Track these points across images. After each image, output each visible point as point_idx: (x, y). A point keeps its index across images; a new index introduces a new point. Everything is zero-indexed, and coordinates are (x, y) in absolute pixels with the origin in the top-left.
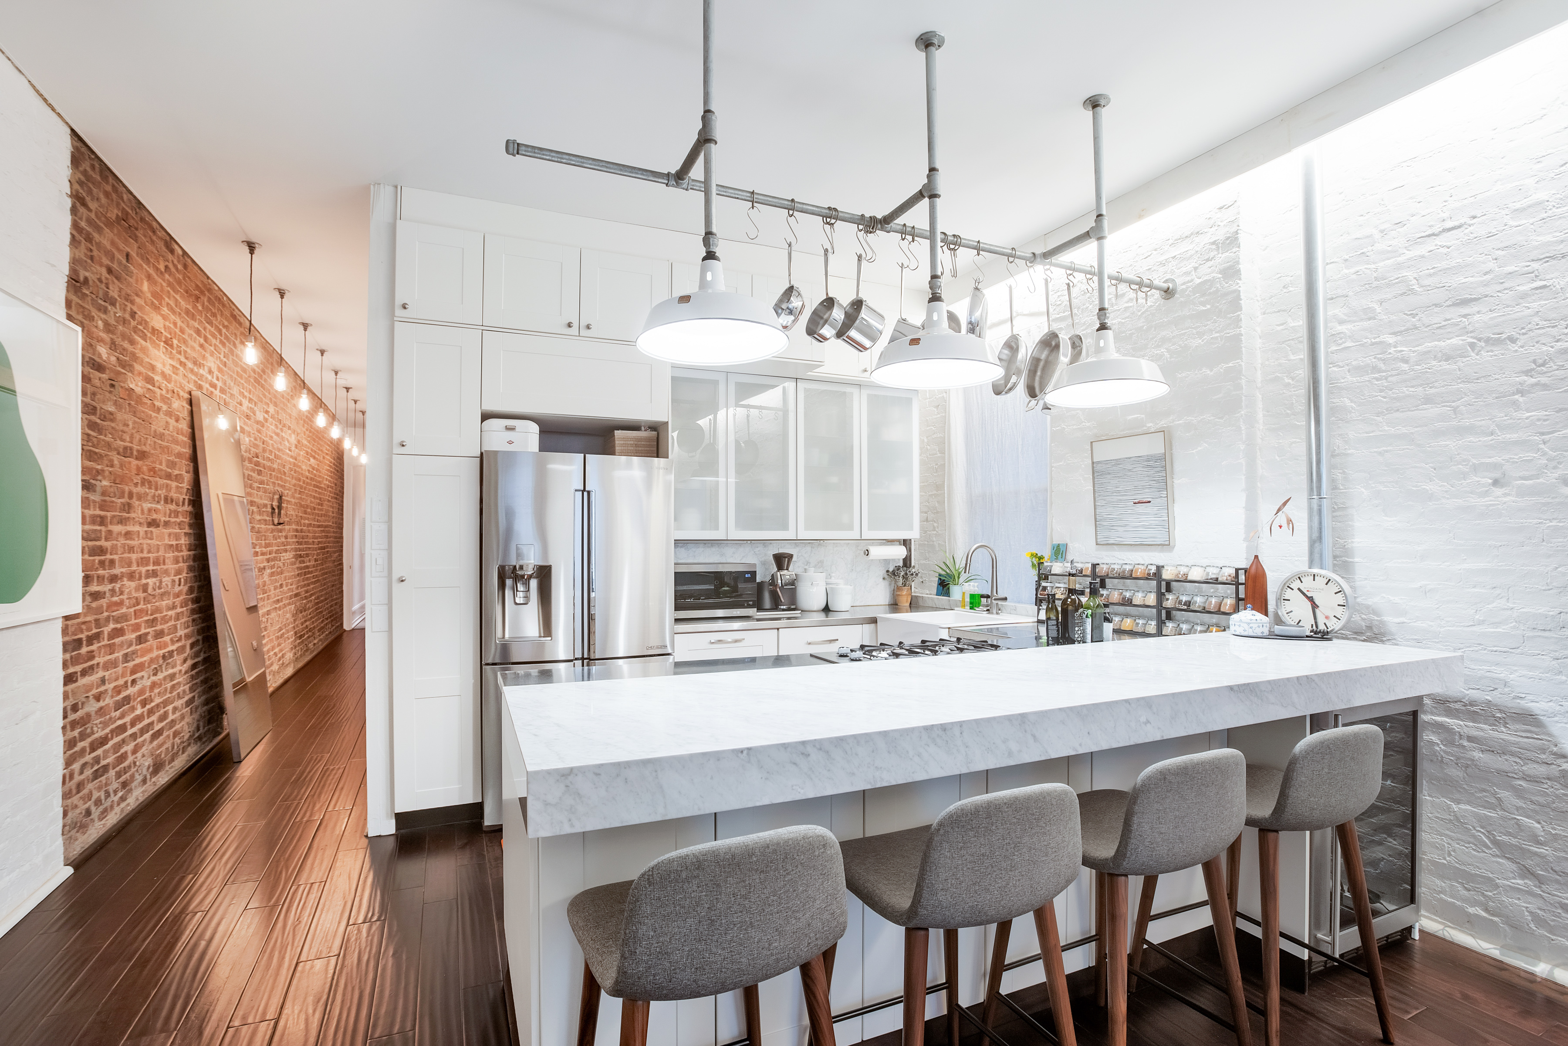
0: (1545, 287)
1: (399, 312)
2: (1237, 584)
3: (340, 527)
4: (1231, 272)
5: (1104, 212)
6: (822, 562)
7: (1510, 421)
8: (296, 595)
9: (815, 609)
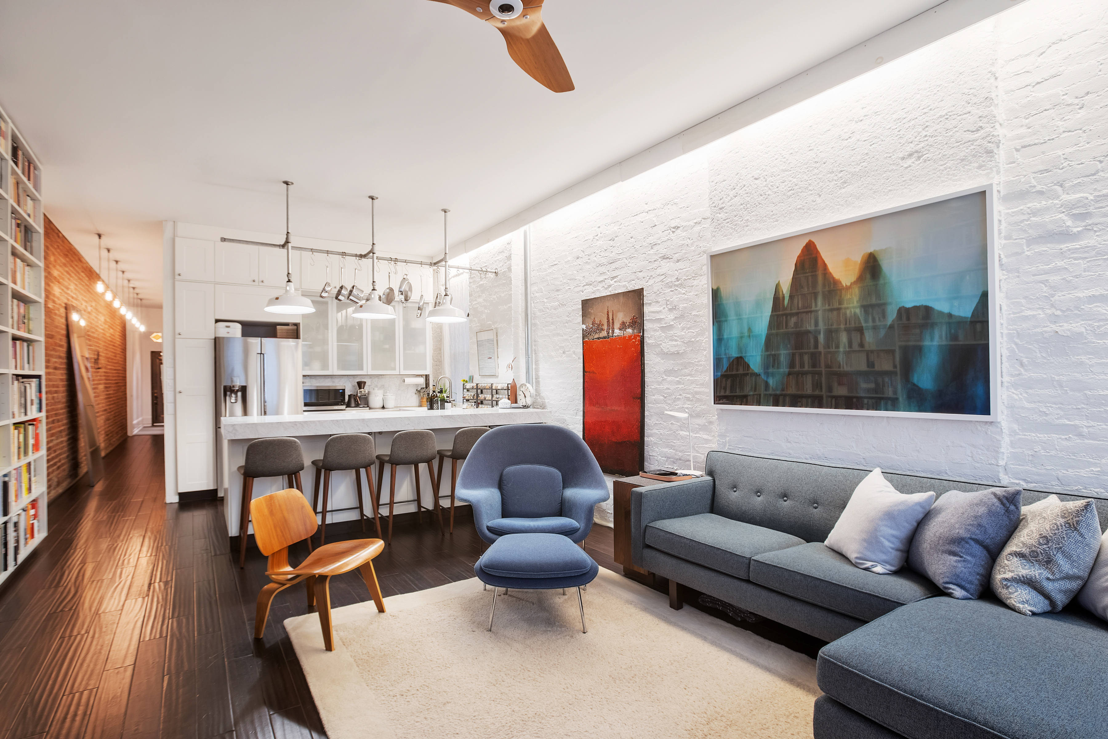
1: (177, 277)
2: (508, 389)
3: (125, 370)
4: (510, 269)
5: (447, 252)
6: (383, 385)
7: (565, 332)
8: (105, 410)
9: (378, 407)
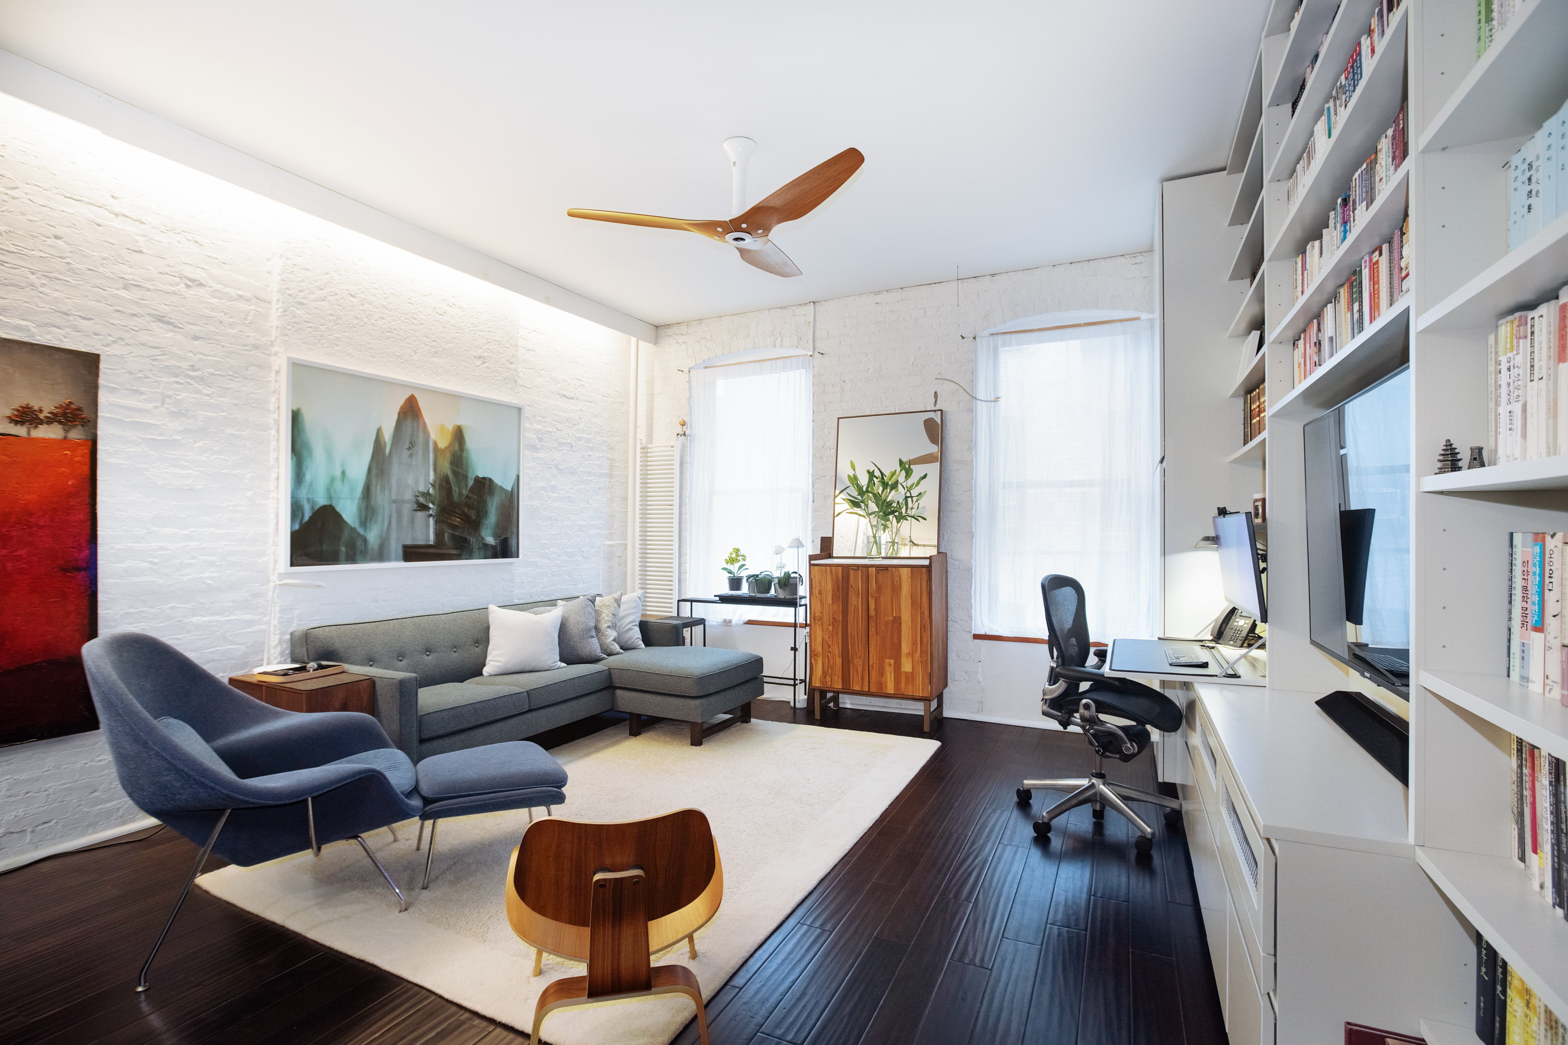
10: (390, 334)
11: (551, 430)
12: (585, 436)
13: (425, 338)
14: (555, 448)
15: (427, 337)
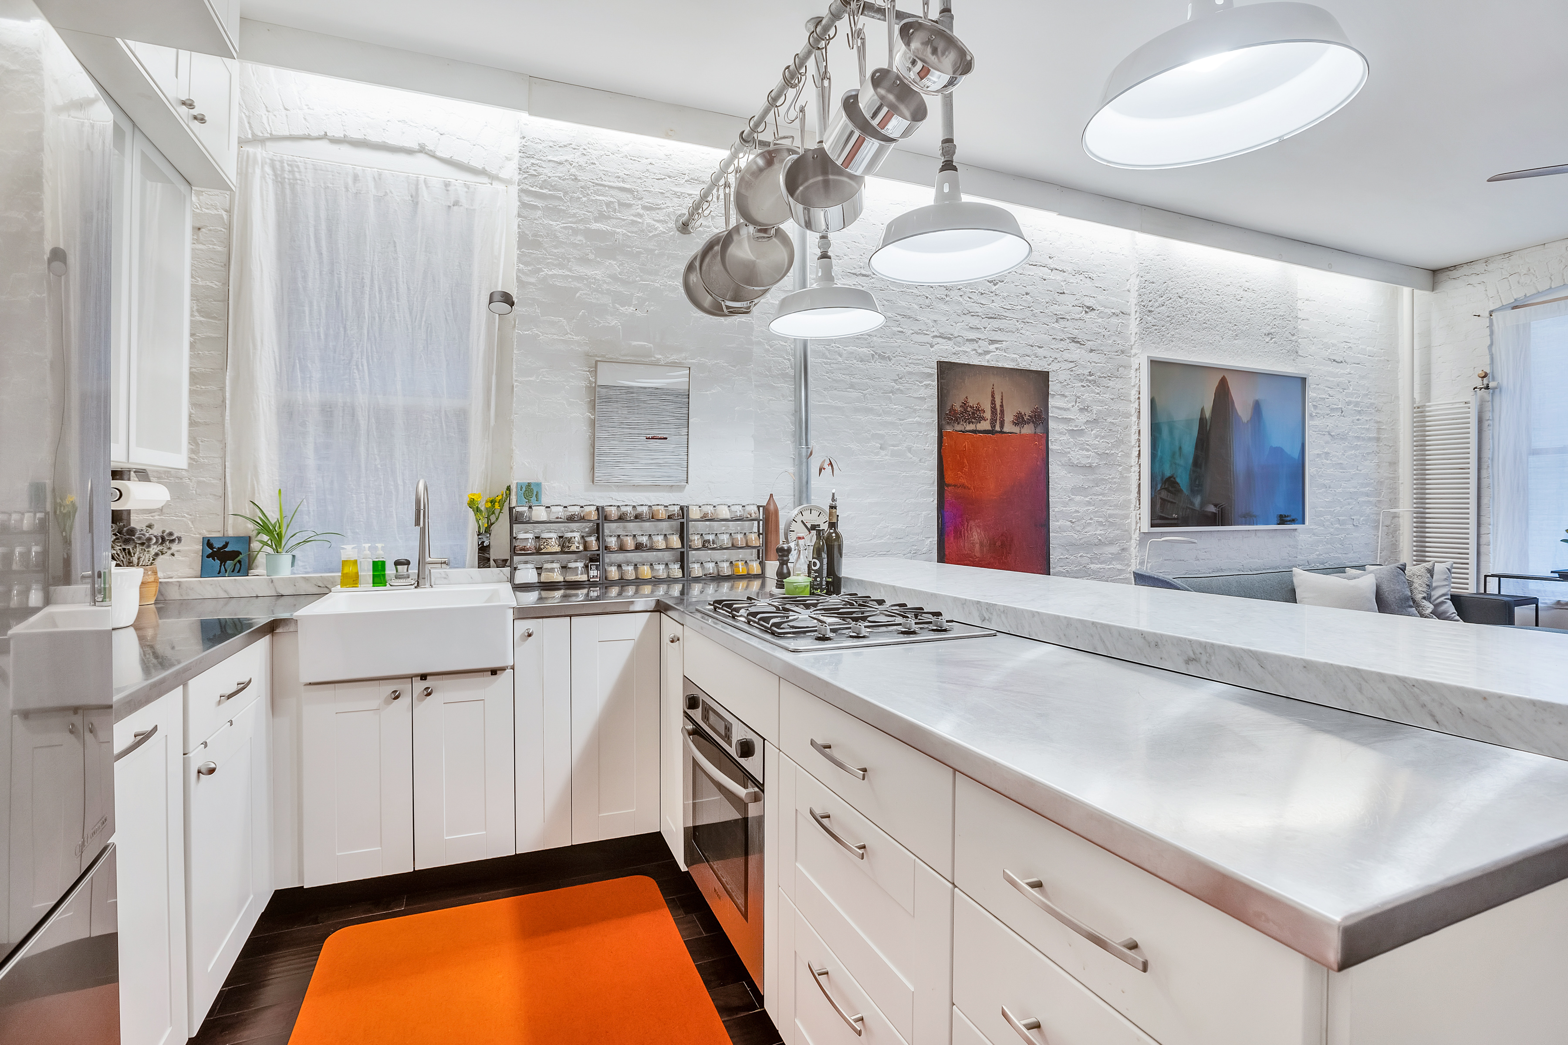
0: (902, 332)
2: (759, 520)
7: (888, 409)
10: (1205, 325)
11: (1324, 396)
12: (1353, 399)
13: (1228, 324)
14: (1328, 415)
15: (1230, 323)
